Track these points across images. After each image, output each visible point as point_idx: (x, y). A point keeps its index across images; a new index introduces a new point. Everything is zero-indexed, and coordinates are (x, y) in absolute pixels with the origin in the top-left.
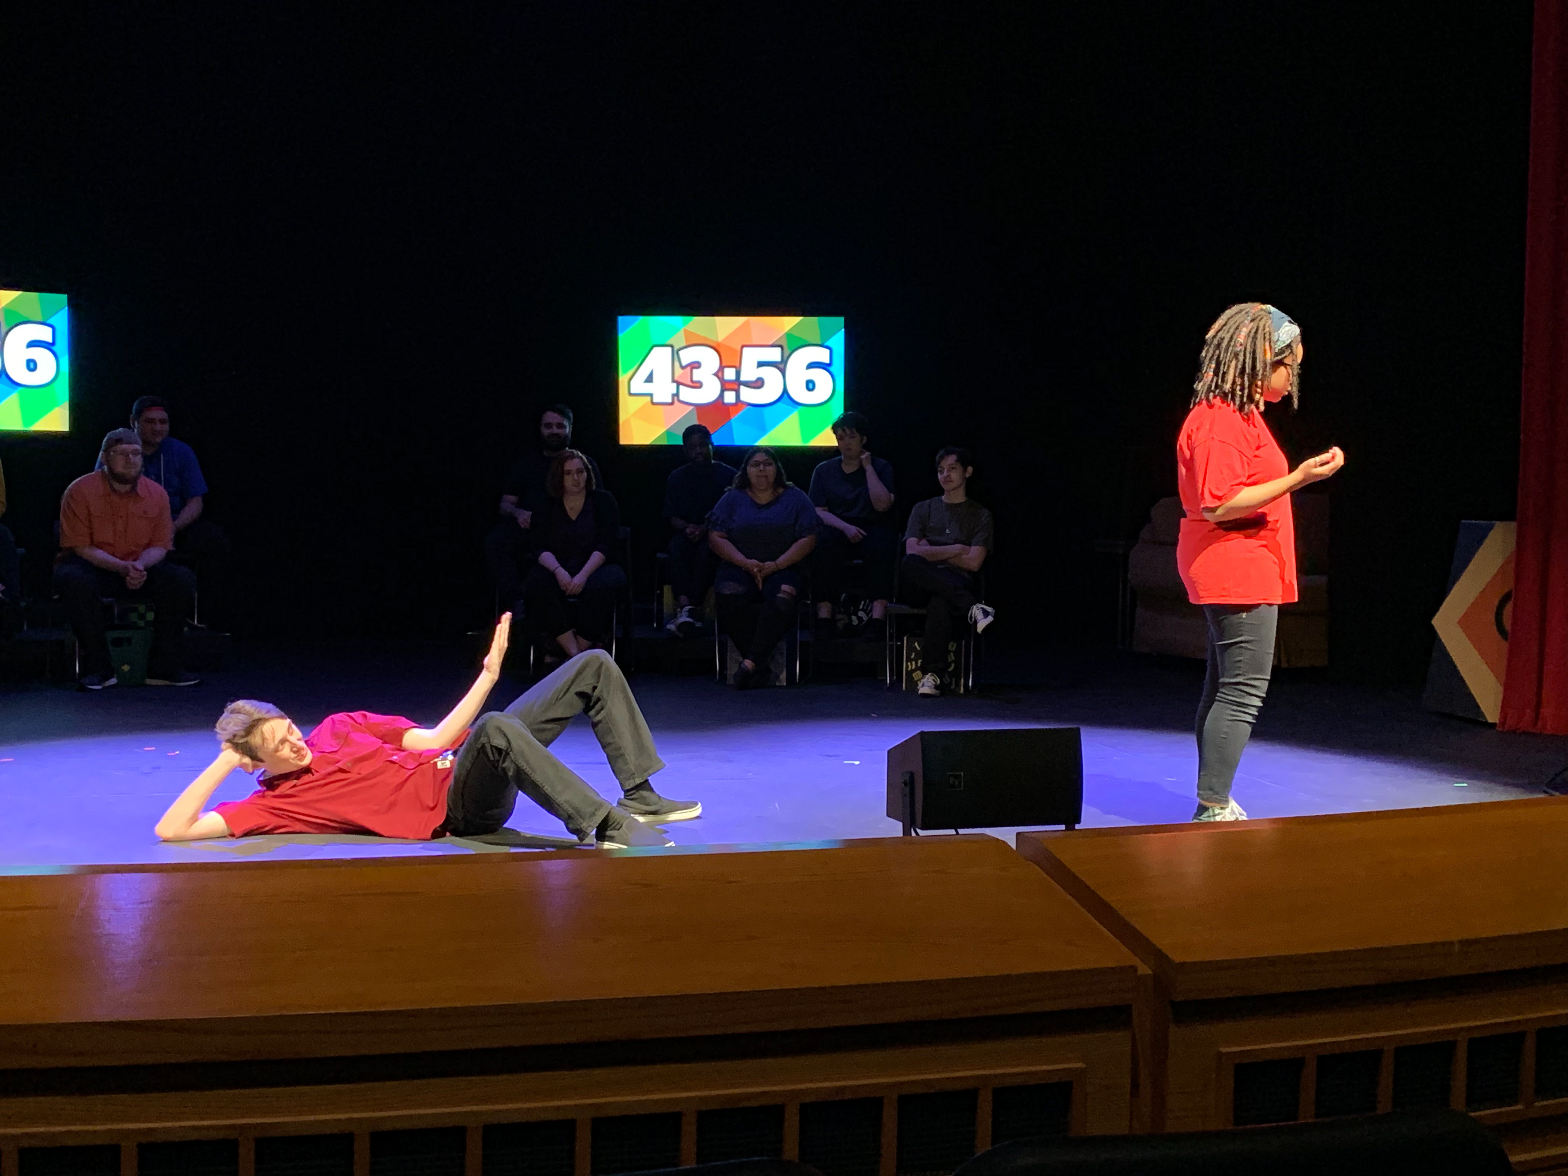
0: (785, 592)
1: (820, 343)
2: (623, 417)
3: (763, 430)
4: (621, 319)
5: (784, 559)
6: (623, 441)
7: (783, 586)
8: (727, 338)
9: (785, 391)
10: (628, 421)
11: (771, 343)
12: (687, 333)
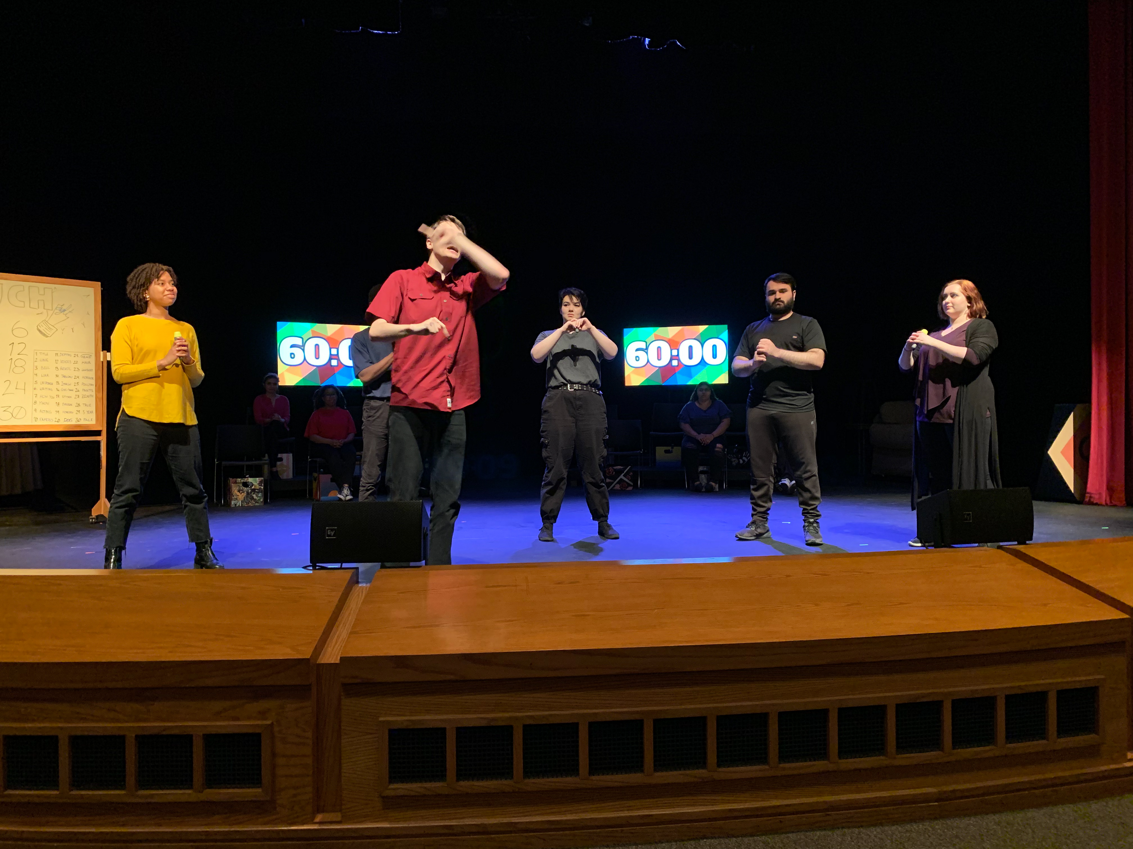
0: (719, 448)
1: (716, 337)
2: (626, 374)
3: (691, 377)
4: (625, 330)
5: (717, 433)
6: (627, 384)
7: (717, 445)
8: (674, 336)
9: (702, 358)
10: (629, 375)
11: (694, 338)
12: (656, 335)
